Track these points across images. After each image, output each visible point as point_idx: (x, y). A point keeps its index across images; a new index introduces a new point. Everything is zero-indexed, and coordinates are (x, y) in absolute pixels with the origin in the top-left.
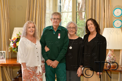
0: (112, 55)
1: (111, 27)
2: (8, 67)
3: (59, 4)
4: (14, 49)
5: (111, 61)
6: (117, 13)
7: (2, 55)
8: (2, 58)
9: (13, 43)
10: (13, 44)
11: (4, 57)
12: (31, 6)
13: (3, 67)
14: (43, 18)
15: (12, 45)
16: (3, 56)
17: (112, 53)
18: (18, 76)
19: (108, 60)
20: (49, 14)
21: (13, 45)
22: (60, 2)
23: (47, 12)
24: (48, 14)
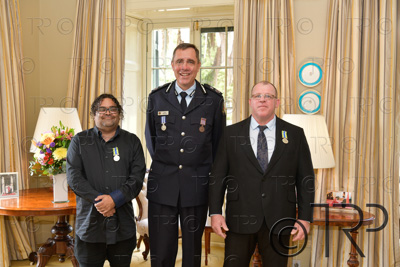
1: (295, 113)
2: (24, 218)
3: (153, 47)
4: (47, 167)
6: (310, 74)
7: (9, 184)
8: (10, 192)
9: (42, 153)
10: (43, 156)
11: (15, 189)
13: (12, 217)
14: (116, 83)
15: (39, 156)
16: (12, 187)
18: (53, 239)
21: (45, 159)
22: (157, 43)
24: (129, 72)
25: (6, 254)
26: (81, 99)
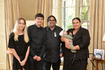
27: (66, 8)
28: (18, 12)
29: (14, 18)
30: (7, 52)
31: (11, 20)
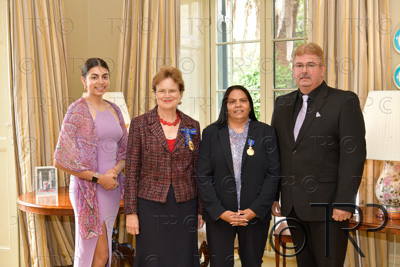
0: (396, 180)
1: (388, 89)
3: (218, 17)
5: (393, 198)
7: (47, 179)
8: (48, 190)
11: (53, 185)
12: (134, 26)
13: (53, 217)
16: (50, 183)
17: (396, 174)
19: (382, 194)
20: (191, 49)
22: (224, 13)
23: (183, 41)
24: (185, 48)
25: (48, 259)
26: (131, 82)
27: (229, 47)
28: (57, 61)
29: (43, 85)
30: (18, 204)
31: (33, 91)
